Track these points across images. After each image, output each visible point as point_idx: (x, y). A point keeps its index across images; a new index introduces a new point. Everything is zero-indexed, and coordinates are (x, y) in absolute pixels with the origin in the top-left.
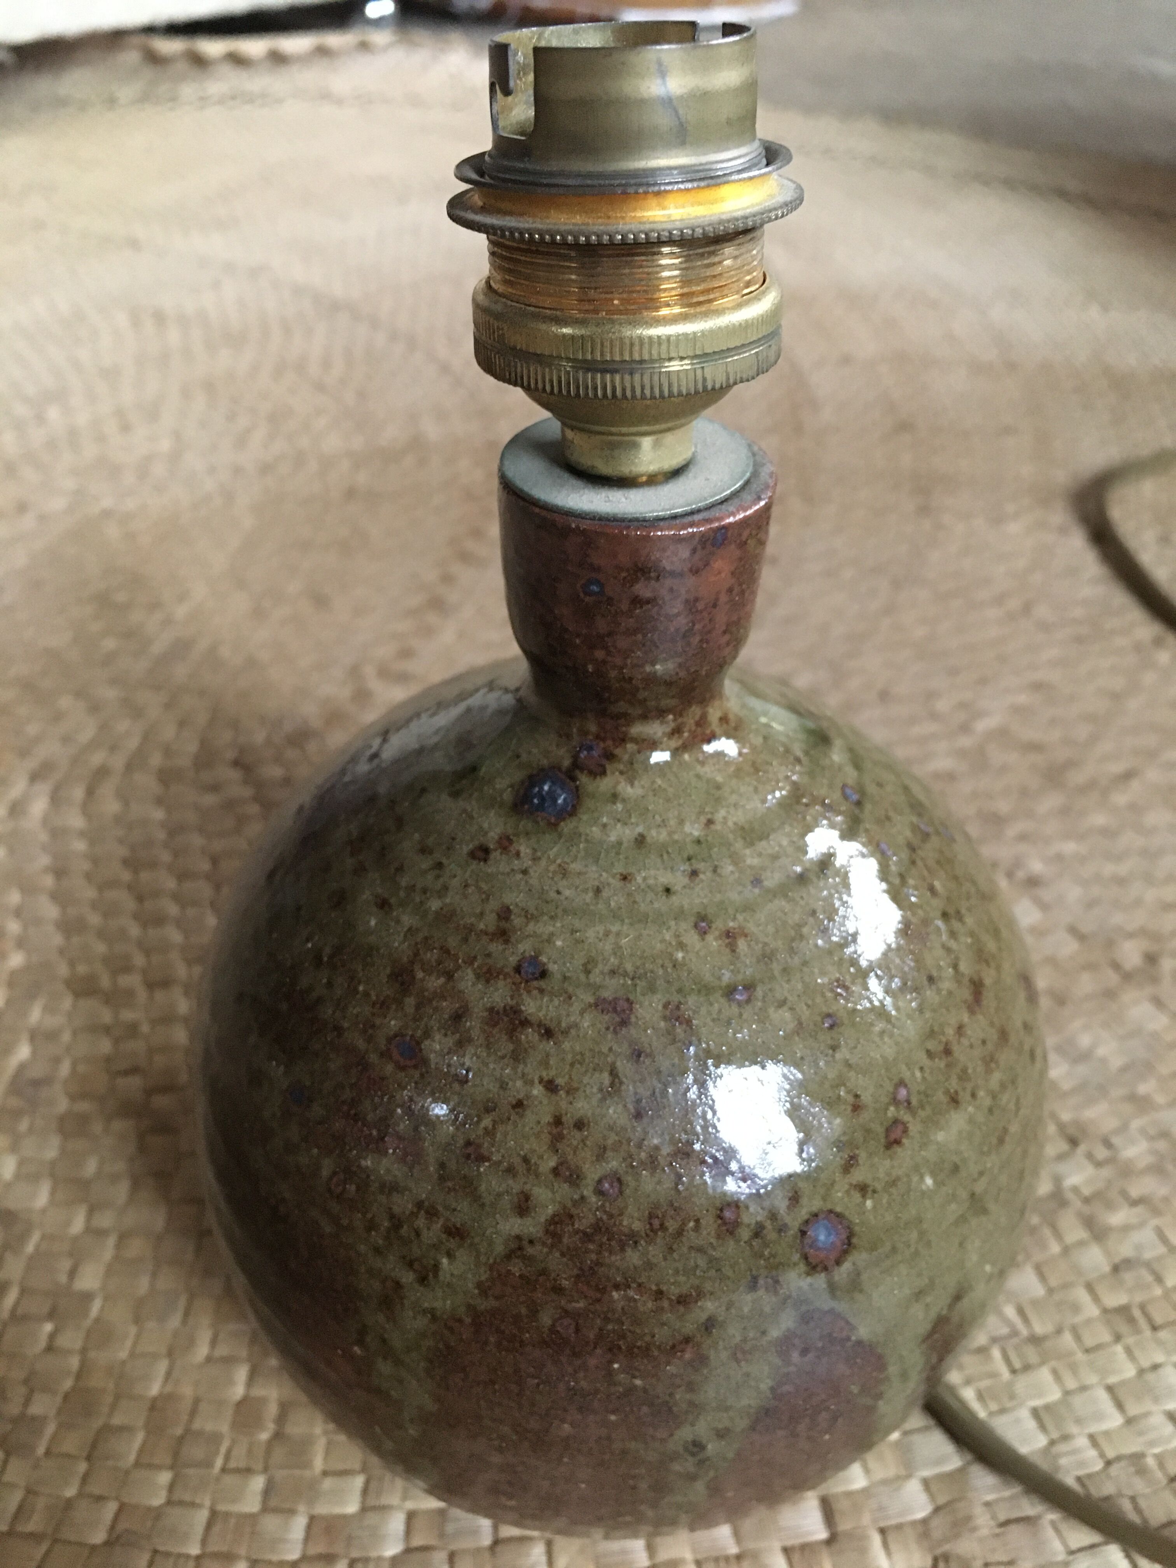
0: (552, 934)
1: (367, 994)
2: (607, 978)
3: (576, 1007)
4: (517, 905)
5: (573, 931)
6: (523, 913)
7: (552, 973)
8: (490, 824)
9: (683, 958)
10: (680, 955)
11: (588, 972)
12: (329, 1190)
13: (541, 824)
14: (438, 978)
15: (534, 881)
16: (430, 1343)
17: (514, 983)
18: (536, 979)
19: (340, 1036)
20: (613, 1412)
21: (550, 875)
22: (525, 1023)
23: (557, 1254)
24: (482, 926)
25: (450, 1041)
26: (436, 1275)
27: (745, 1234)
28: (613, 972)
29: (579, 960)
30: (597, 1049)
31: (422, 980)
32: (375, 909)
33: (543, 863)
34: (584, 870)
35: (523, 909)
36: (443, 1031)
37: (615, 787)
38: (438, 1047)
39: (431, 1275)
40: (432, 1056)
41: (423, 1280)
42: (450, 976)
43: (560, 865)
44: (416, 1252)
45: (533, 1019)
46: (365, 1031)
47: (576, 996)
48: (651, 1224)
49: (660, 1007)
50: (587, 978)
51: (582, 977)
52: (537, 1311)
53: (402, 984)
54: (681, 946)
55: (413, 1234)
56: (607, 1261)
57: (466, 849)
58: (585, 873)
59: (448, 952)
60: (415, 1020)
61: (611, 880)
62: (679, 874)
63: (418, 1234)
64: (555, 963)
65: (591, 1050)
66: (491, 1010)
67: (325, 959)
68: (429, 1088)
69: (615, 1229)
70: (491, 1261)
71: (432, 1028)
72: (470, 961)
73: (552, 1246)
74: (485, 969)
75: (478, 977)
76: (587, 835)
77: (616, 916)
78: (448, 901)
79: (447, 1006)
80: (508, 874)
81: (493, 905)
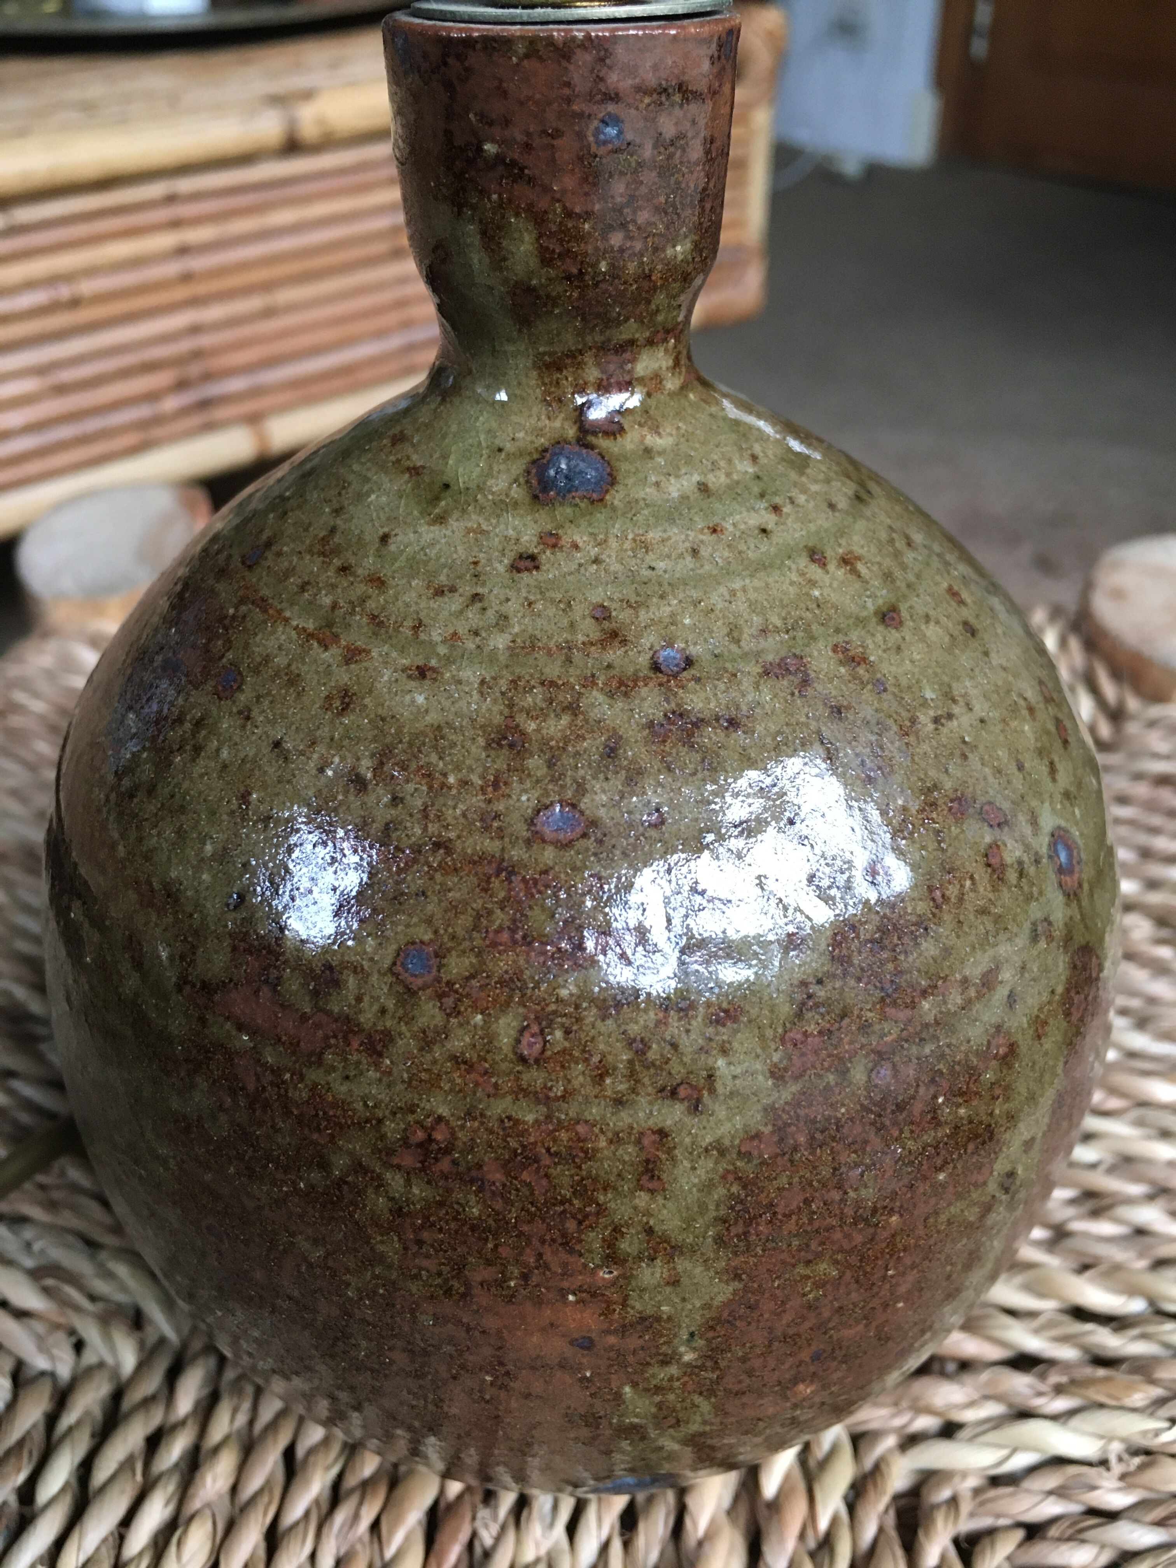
0: (673, 615)
1: (464, 783)
2: (761, 640)
3: (746, 683)
4: (611, 599)
5: (696, 603)
6: (625, 606)
7: (698, 656)
8: (514, 529)
9: (821, 594)
10: (817, 593)
11: (737, 641)
12: (523, 1059)
13: (582, 505)
14: (558, 716)
15: (615, 567)
16: (720, 1192)
17: (661, 685)
18: (684, 669)
19: (449, 851)
20: (940, 1169)
21: (630, 553)
22: (700, 723)
23: (852, 983)
24: (581, 638)
25: (617, 782)
26: (712, 1090)
27: (1012, 876)
28: (764, 631)
29: (720, 629)
30: (794, 722)
31: (538, 730)
32: (413, 684)
33: (613, 543)
34: (665, 536)
35: (622, 601)
36: (601, 776)
37: (642, 442)
38: (604, 798)
39: (705, 1093)
40: (602, 812)
41: (695, 1107)
42: (573, 709)
43: (634, 540)
44: (678, 1070)
45: (706, 715)
46: (487, 828)
47: (739, 671)
48: (933, 900)
49: (830, 653)
50: (739, 647)
51: (733, 647)
52: (848, 1070)
53: (511, 746)
54: (813, 583)
55: (667, 1049)
56: (905, 965)
57: (501, 568)
58: (669, 538)
59: (552, 684)
60: (554, 780)
61: (701, 537)
62: (763, 512)
63: (674, 1046)
64: (695, 644)
65: (787, 724)
66: (651, 725)
67: (369, 775)
68: (617, 853)
69: (902, 922)
70: (780, 1030)
71: (583, 778)
72: (590, 681)
73: (845, 974)
74: (615, 684)
75: (611, 695)
76: (644, 499)
77: (728, 572)
78: (516, 629)
79: (593, 745)
80: (578, 571)
81: (579, 610)
